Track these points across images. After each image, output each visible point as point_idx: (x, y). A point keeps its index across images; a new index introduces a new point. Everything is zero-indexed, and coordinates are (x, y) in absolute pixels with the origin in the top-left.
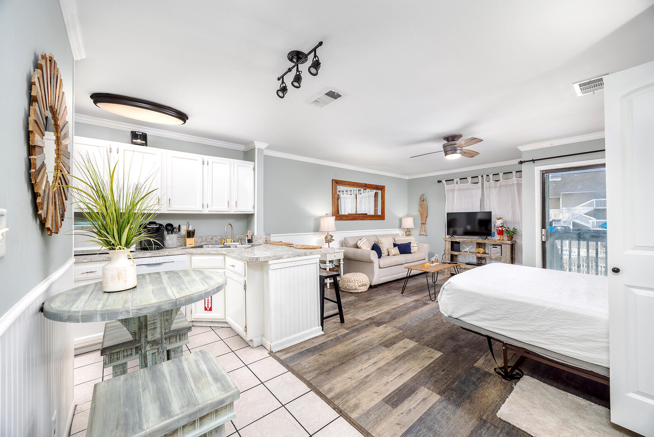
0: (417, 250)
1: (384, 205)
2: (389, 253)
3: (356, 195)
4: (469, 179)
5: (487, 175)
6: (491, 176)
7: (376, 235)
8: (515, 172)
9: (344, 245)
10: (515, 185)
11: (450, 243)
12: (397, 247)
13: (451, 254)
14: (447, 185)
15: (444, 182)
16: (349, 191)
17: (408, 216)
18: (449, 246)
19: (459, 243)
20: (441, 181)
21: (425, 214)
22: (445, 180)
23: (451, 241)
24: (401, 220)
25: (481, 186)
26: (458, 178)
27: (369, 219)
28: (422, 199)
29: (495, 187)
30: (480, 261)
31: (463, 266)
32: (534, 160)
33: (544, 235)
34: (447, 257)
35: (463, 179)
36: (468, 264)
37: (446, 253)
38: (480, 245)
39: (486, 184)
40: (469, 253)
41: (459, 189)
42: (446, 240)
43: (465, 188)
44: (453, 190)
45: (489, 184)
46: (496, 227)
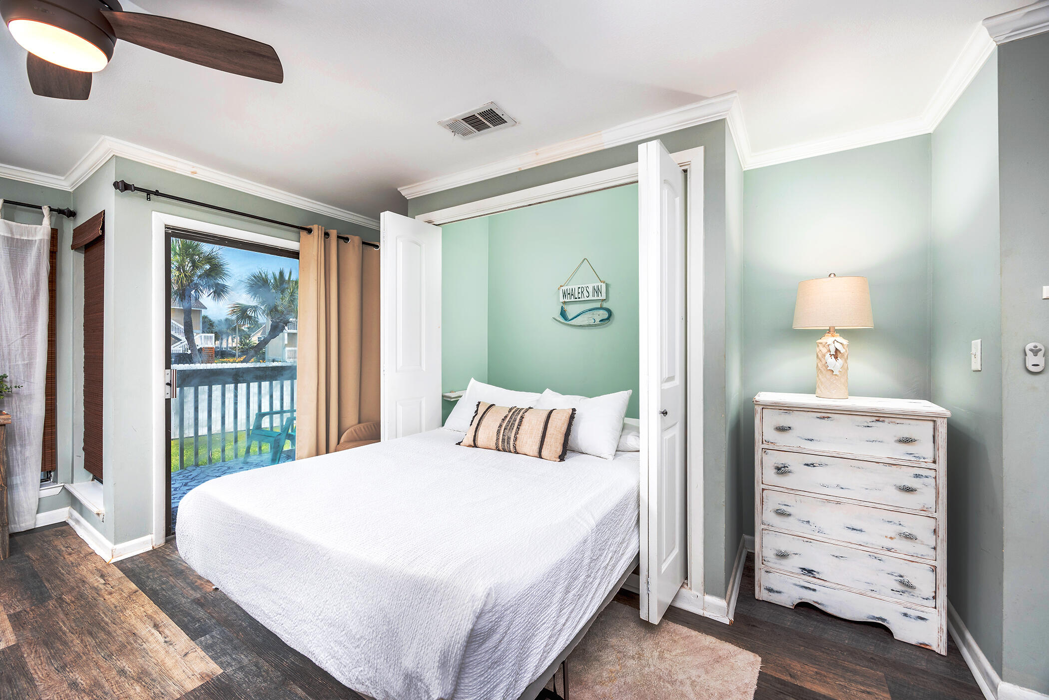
32: (157, 193)
33: (168, 384)
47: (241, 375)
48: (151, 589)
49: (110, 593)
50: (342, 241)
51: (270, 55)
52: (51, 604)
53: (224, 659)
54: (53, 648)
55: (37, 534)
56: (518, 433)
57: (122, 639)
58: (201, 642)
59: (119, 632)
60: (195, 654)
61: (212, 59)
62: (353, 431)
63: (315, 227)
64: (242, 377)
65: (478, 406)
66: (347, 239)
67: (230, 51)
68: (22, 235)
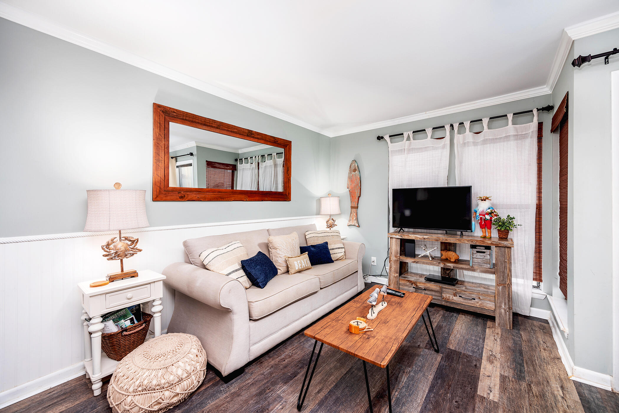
0: (343, 254)
1: (289, 175)
2: (288, 267)
4: (429, 131)
5: (460, 124)
6: (467, 124)
7: (268, 230)
8: (512, 114)
10: (512, 137)
11: (399, 241)
12: (307, 252)
13: (400, 262)
14: (391, 143)
16: (249, 158)
17: (330, 195)
18: (396, 247)
19: (413, 241)
20: (382, 138)
21: (356, 192)
22: (388, 136)
23: (400, 239)
24: (319, 200)
25: (448, 142)
26: (410, 131)
27: (258, 198)
28: (352, 168)
29: (475, 144)
30: (447, 274)
31: (421, 284)
34: (394, 267)
35: (419, 132)
36: (429, 279)
37: (391, 259)
38: (446, 247)
39: (458, 138)
40: (431, 259)
41: (411, 150)
42: (391, 237)
43: (421, 148)
44: (402, 151)
45: (464, 139)
46: (480, 215)
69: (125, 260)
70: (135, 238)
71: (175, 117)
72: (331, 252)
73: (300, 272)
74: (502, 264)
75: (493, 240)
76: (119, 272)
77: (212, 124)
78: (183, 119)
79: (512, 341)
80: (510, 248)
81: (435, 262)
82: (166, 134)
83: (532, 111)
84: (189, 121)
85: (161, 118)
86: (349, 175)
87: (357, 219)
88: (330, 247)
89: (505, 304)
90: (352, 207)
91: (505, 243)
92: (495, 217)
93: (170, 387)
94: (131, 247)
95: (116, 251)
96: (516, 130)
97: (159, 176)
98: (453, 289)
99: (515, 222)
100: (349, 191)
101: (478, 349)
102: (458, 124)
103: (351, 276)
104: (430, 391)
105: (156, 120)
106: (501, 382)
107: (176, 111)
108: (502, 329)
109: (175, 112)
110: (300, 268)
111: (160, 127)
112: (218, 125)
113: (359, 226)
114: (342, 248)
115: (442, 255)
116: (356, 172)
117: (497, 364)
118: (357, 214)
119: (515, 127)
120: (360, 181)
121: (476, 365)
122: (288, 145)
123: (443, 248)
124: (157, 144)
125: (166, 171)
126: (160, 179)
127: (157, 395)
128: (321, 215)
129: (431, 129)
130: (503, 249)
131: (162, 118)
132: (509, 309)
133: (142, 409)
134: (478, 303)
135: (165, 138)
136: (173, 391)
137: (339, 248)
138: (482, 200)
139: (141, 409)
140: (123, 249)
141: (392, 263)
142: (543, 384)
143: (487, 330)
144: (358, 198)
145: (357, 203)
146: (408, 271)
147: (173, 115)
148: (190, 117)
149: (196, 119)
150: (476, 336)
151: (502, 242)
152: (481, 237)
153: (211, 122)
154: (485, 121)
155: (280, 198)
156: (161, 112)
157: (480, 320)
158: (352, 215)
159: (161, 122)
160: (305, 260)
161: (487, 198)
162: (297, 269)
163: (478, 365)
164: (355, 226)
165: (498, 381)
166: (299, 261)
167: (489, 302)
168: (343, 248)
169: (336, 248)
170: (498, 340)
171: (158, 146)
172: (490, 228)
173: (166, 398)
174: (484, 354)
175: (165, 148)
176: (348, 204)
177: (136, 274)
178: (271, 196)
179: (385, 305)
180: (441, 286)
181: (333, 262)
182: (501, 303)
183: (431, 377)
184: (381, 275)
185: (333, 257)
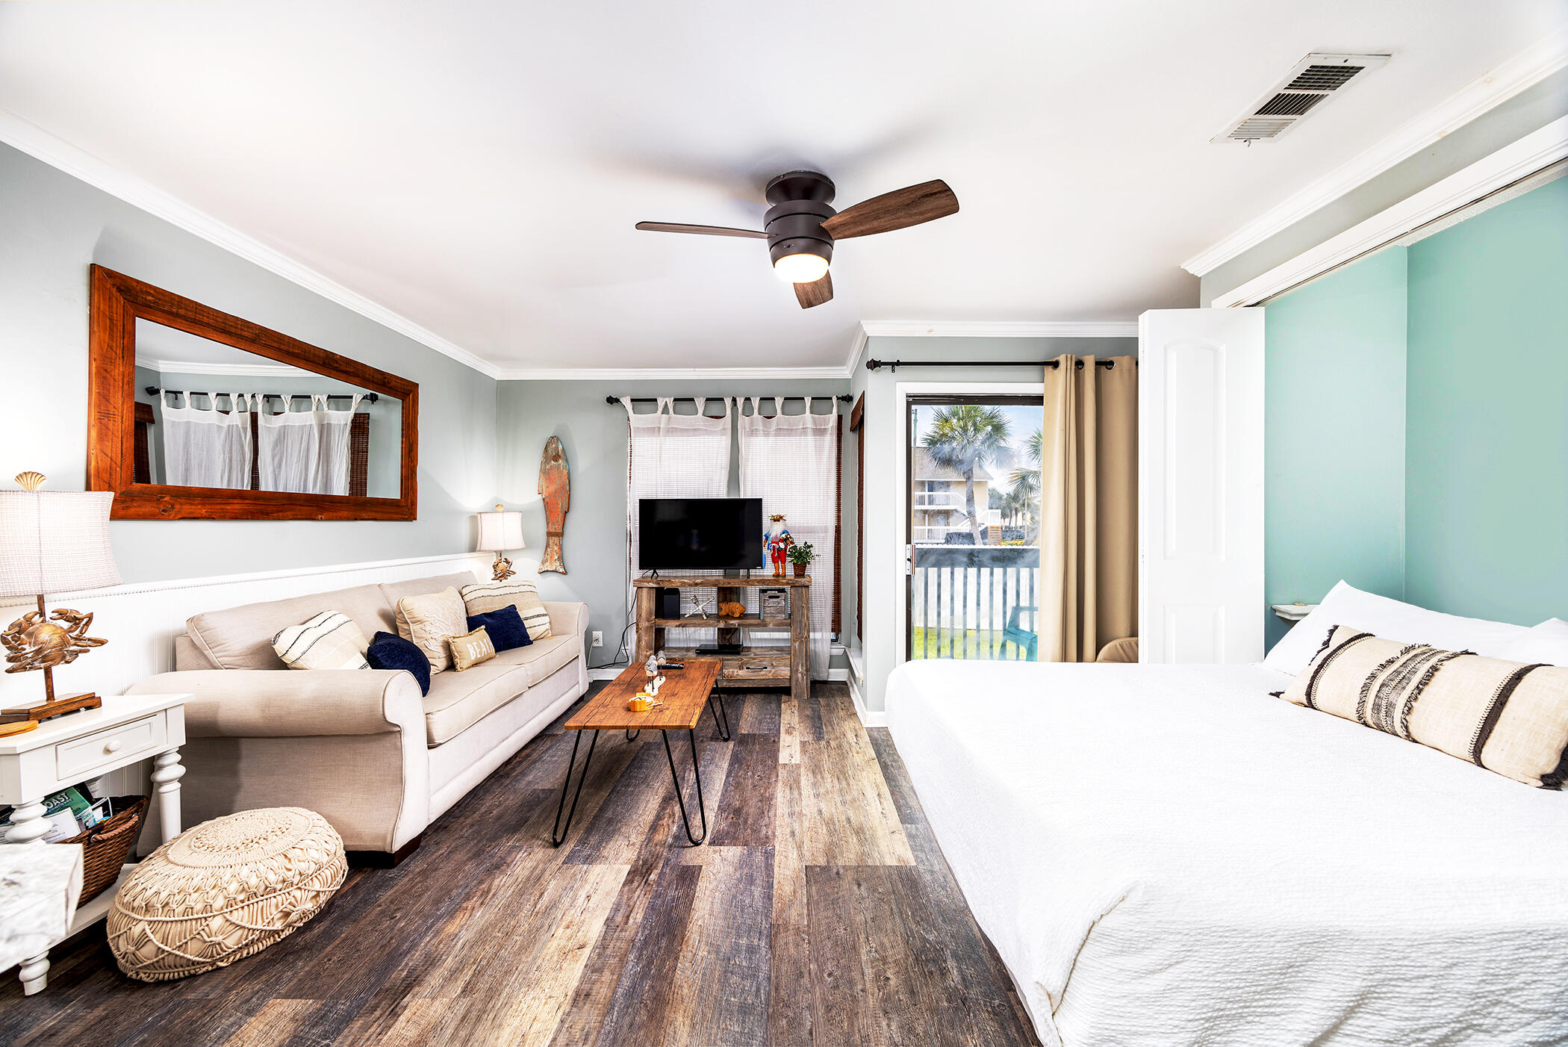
0: (548, 626)
1: (412, 462)
2: (452, 658)
3: (254, 417)
4: (700, 403)
5: (747, 400)
6: (756, 402)
7: (379, 585)
8: (810, 399)
9: (184, 654)
10: (809, 430)
11: (653, 594)
12: (483, 627)
13: (656, 629)
14: (634, 413)
15: (626, 401)
16: (211, 395)
17: (498, 507)
18: (648, 603)
19: (677, 591)
20: (617, 400)
21: (559, 502)
22: (628, 399)
23: (656, 589)
24: (474, 519)
25: (729, 426)
26: (669, 396)
27: (346, 514)
28: (550, 452)
29: (766, 433)
30: (727, 637)
32: (898, 363)
33: (909, 560)
34: (645, 639)
35: (684, 401)
36: (702, 651)
37: (640, 627)
38: (727, 594)
39: (743, 421)
40: (705, 618)
41: (671, 431)
42: (639, 585)
43: (687, 430)
44: (654, 431)
45: (752, 424)
46: (772, 542)
47: (976, 555)
48: (884, 762)
49: (858, 753)
50: (1103, 368)
51: (940, 189)
52: (823, 743)
53: (920, 854)
54: (816, 778)
55: (828, 686)
56: (1416, 699)
57: (855, 793)
58: (907, 828)
59: (855, 787)
60: (899, 836)
61: (897, 221)
62: (1118, 646)
63: (1062, 359)
64: (978, 557)
65: (1332, 632)
66: (1112, 363)
67: (908, 205)
68: (821, 426)
69: (56, 670)
70: (84, 612)
71: (150, 307)
72: (527, 624)
73: (476, 664)
74: (799, 610)
75: (787, 578)
76: (42, 701)
77: (242, 330)
78: (171, 313)
79: (810, 709)
80: (808, 587)
81: (711, 622)
82: (126, 348)
83: (831, 398)
84: (185, 318)
85: (115, 305)
86: (543, 465)
87: (561, 559)
88: (522, 614)
89: (802, 666)
90: (549, 534)
91: (802, 580)
92: (791, 546)
93: (304, 882)
94: (73, 634)
95: (36, 648)
96: (815, 421)
97: (107, 456)
98: (737, 660)
99: (814, 551)
100: (544, 499)
101: (775, 726)
102: (743, 400)
103: (569, 665)
104: (727, 777)
105: (101, 308)
106: (801, 747)
107: (152, 292)
108: (799, 701)
109: (150, 294)
110: (479, 656)
111: (111, 330)
112: (256, 334)
113: (565, 573)
114: (544, 615)
115: (719, 609)
116: (560, 461)
117: (796, 733)
118: (561, 548)
119: (813, 417)
120: (567, 481)
121: (774, 741)
122: (411, 391)
123: (721, 600)
124: (102, 370)
125: (127, 441)
126: (111, 463)
127: (281, 900)
128: (480, 551)
129: (703, 400)
130: (800, 589)
131: (117, 306)
132: (807, 672)
133: (254, 930)
134: (770, 672)
135: (123, 357)
136: (309, 888)
137: (538, 616)
138: (775, 521)
139: (251, 931)
140: (56, 640)
141: (642, 632)
142: (840, 738)
143: (783, 705)
144: (563, 515)
145: (562, 523)
146: (664, 645)
147: (146, 299)
148: (188, 308)
149: (203, 316)
150: (770, 714)
151: (800, 580)
152: (773, 575)
153: (239, 327)
154: (779, 402)
155: (394, 513)
156: (114, 290)
157: (773, 697)
158: (549, 550)
159: (115, 315)
160: (485, 640)
161: (781, 518)
162: (473, 658)
163: (777, 740)
164: (557, 572)
165: (798, 748)
166: (475, 644)
167: (783, 668)
168: (546, 615)
169: (533, 617)
170: (795, 712)
171: (105, 378)
172: (784, 562)
173: (299, 901)
174: (781, 729)
175: (125, 383)
176: (540, 528)
177: (96, 701)
178: (375, 509)
179: (664, 679)
180: (721, 657)
181: (531, 643)
182: (798, 665)
183: (726, 765)
184: (614, 664)
185: (532, 633)
